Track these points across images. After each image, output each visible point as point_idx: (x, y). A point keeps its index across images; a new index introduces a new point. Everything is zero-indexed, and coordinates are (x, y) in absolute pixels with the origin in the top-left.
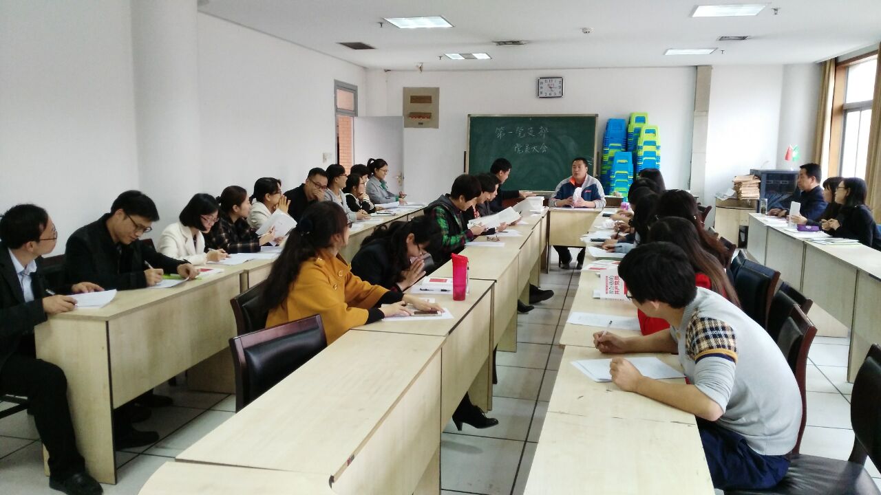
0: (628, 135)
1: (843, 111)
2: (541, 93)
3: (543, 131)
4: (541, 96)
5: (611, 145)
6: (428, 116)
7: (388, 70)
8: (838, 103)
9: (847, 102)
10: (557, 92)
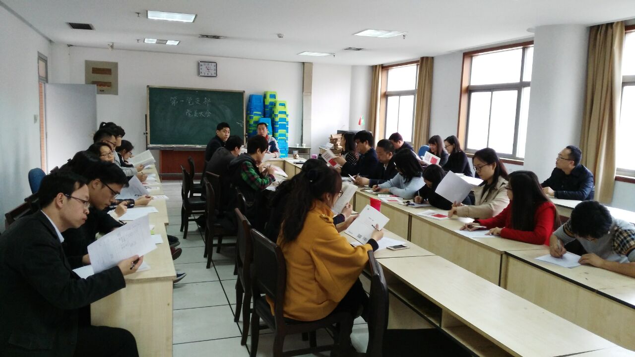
0: (265, 106)
1: (386, 95)
2: (201, 72)
3: (207, 101)
4: (201, 75)
5: (254, 113)
6: (108, 84)
7: (71, 46)
8: (383, 91)
9: (388, 91)
10: (213, 72)
